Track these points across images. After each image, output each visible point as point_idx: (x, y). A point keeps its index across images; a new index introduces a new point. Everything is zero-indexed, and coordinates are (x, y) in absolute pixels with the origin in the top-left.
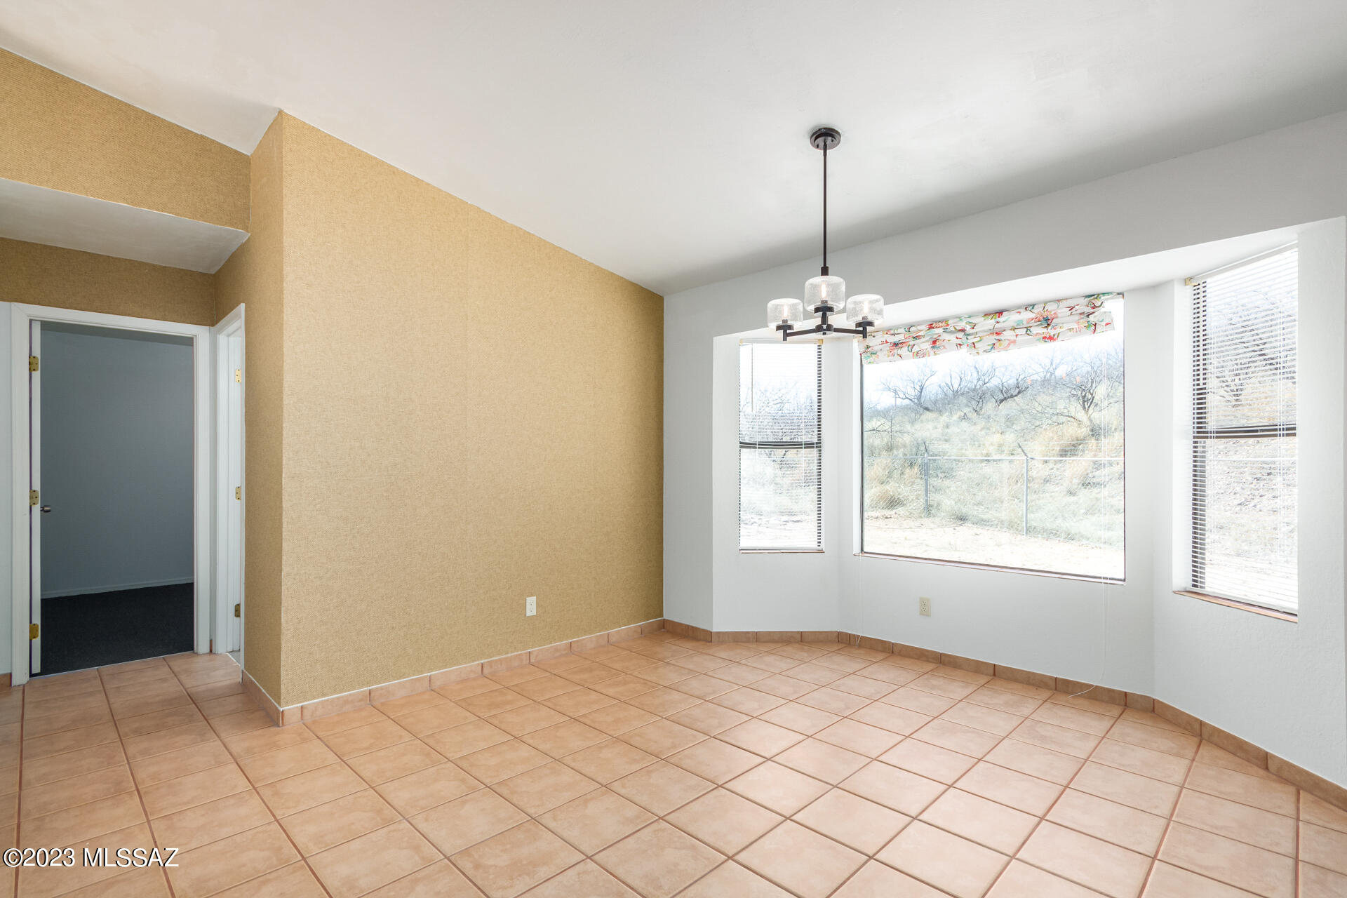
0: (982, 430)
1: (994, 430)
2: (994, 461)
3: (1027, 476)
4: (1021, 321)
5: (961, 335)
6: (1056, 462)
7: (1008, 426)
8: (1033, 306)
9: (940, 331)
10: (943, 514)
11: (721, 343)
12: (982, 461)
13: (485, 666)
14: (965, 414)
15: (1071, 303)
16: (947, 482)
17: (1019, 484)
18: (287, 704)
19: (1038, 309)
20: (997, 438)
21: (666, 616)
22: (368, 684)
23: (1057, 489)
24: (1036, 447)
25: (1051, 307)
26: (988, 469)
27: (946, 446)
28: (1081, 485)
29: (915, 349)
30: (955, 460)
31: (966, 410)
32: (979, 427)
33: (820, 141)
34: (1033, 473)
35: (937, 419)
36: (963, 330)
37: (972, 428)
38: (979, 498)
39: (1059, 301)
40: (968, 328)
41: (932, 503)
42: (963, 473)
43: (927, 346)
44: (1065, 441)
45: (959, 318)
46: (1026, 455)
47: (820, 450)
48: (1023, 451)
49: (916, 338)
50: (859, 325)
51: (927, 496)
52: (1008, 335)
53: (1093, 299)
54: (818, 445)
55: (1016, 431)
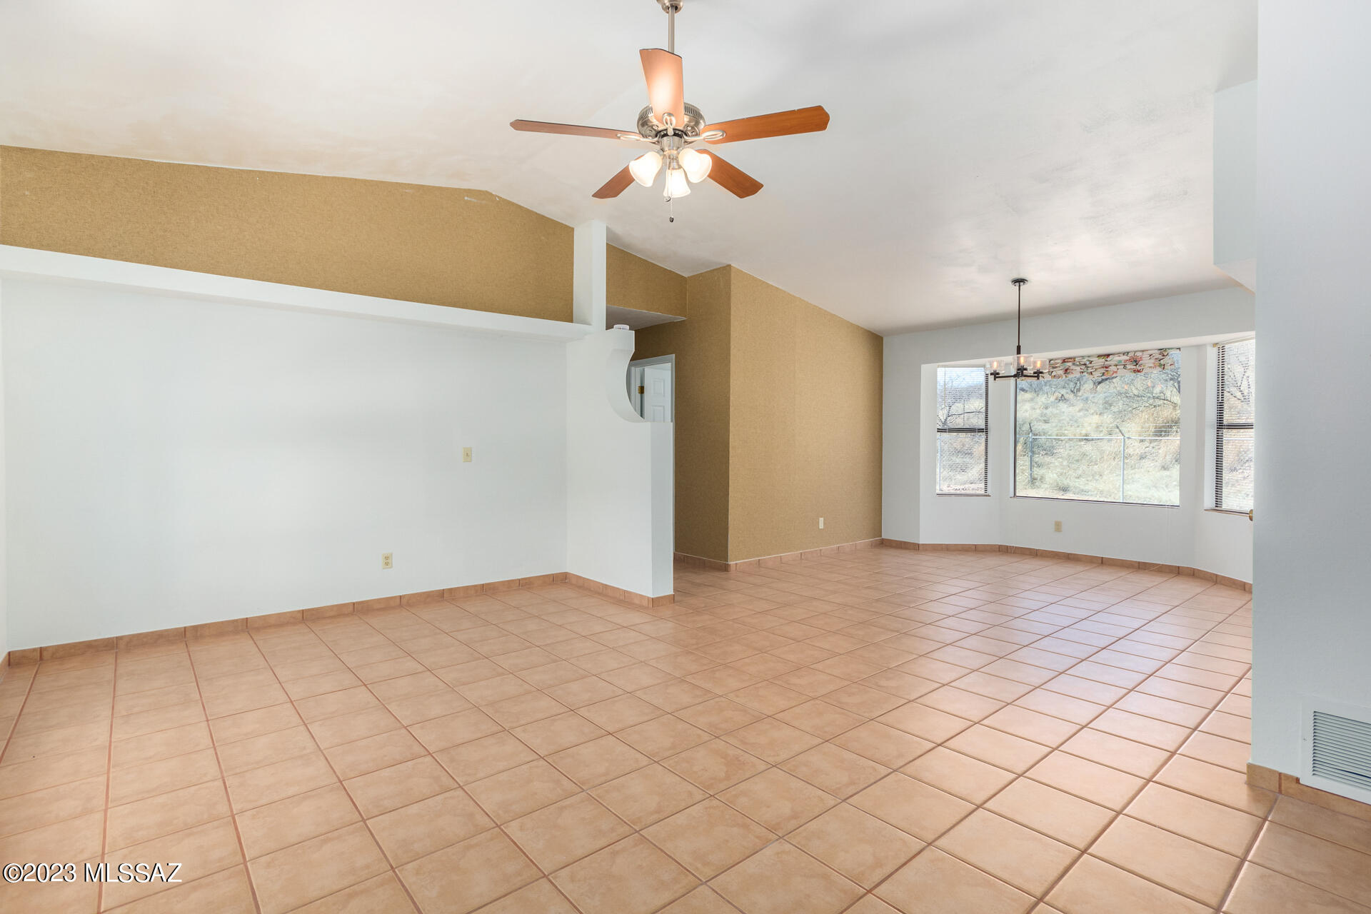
0: (1080, 411)
1: (1092, 411)
2: (1092, 440)
3: (1124, 453)
4: (1120, 361)
5: (1083, 367)
6: (1151, 441)
7: (1106, 409)
8: (1128, 353)
9: (1070, 364)
10: (1046, 486)
11: (925, 368)
12: (1081, 440)
13: (803, 554)
14: (1063, 395)
15: (1150, 352)
16: (1048, 459)
17: (1116, 460)
18: (731, 561)
19: (1130, 355)
20: (1096, 419)
21: (884, 536)
22: (758, 556)
23: (1152, 464)
24: (1133, 428)
25: (1139, 354)
26: (1088, 447)
27: (1046, 426)
28: (1174, 461)
29: (1053, 374)
30: (1055, 439)
31: (1063, 391)
32: (1077, 408)
33: (1017, 284)
34: (1130, 451)
35: (1032, 400)
36: (1085, 364)
37: (1071, 409)
38: (1080, 472)
39: (1143, 351)
40: (1088, 363)
41: (1036, 476)
42: (1062, 451)
43: (1061, 372)
44: (1160, 422)
45: (1083, 357)
46: (1123, 435)
48: (1120, 431)
49: (1054, 368)
50: (1035, 373)
51: (1031, 470)
52: (1113, 368)
53: (1163, 352)
54: (985, 430)
55: (1114, 412)
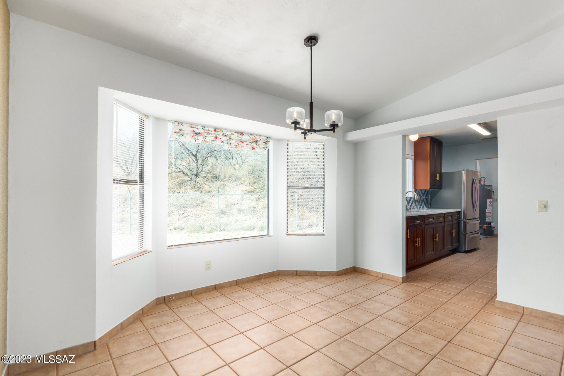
47: (143, 187)
54: (141, 182)
